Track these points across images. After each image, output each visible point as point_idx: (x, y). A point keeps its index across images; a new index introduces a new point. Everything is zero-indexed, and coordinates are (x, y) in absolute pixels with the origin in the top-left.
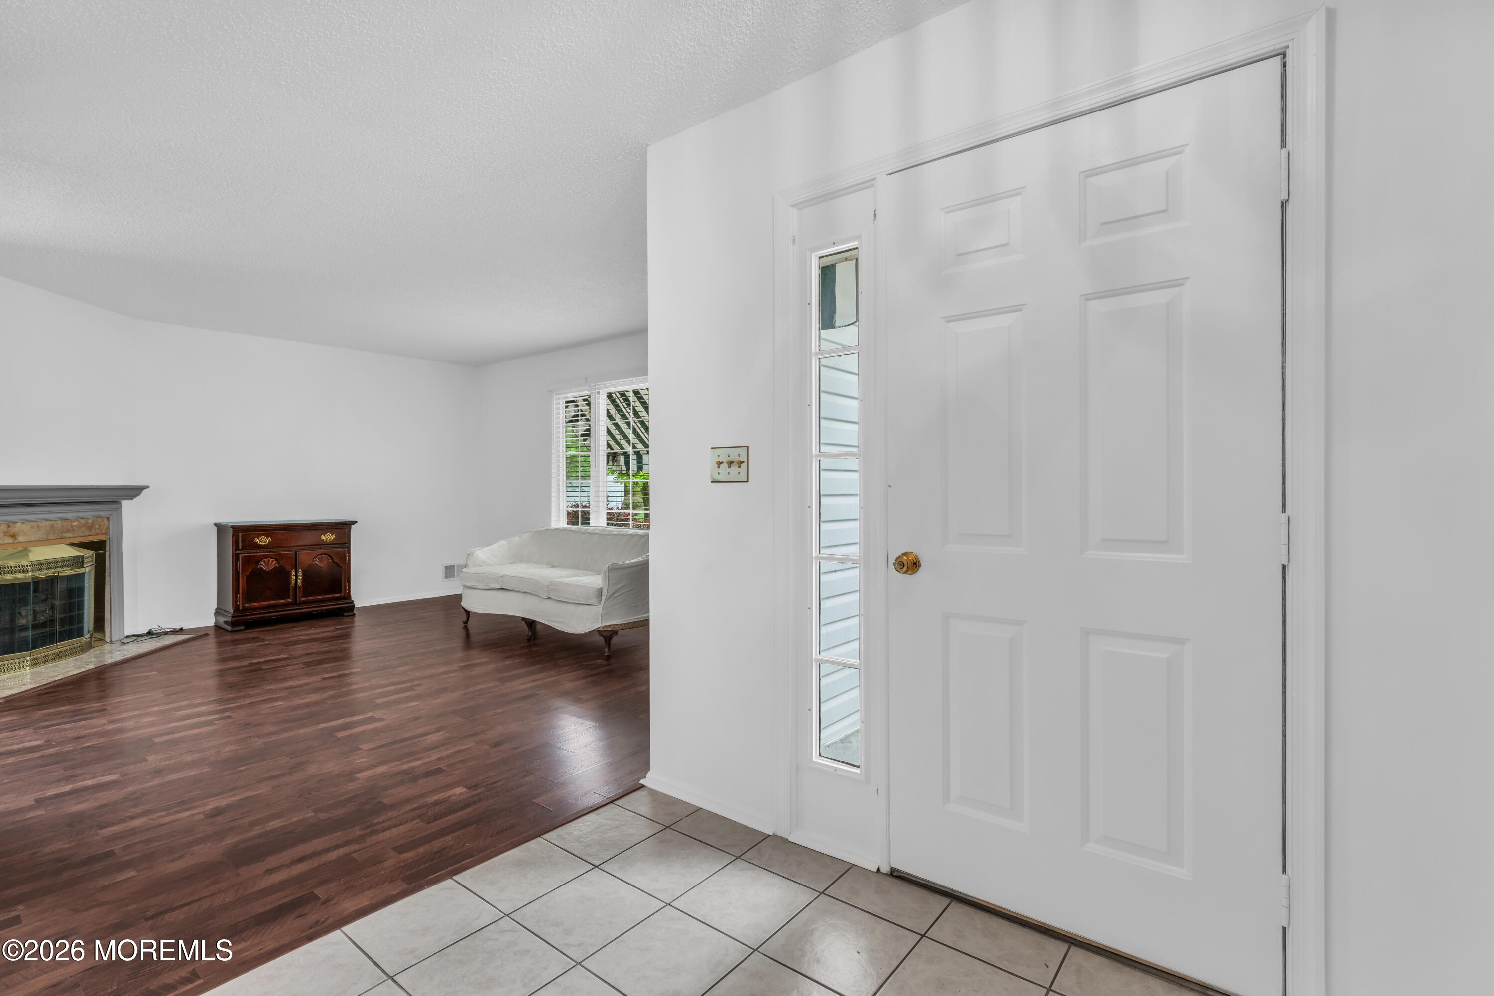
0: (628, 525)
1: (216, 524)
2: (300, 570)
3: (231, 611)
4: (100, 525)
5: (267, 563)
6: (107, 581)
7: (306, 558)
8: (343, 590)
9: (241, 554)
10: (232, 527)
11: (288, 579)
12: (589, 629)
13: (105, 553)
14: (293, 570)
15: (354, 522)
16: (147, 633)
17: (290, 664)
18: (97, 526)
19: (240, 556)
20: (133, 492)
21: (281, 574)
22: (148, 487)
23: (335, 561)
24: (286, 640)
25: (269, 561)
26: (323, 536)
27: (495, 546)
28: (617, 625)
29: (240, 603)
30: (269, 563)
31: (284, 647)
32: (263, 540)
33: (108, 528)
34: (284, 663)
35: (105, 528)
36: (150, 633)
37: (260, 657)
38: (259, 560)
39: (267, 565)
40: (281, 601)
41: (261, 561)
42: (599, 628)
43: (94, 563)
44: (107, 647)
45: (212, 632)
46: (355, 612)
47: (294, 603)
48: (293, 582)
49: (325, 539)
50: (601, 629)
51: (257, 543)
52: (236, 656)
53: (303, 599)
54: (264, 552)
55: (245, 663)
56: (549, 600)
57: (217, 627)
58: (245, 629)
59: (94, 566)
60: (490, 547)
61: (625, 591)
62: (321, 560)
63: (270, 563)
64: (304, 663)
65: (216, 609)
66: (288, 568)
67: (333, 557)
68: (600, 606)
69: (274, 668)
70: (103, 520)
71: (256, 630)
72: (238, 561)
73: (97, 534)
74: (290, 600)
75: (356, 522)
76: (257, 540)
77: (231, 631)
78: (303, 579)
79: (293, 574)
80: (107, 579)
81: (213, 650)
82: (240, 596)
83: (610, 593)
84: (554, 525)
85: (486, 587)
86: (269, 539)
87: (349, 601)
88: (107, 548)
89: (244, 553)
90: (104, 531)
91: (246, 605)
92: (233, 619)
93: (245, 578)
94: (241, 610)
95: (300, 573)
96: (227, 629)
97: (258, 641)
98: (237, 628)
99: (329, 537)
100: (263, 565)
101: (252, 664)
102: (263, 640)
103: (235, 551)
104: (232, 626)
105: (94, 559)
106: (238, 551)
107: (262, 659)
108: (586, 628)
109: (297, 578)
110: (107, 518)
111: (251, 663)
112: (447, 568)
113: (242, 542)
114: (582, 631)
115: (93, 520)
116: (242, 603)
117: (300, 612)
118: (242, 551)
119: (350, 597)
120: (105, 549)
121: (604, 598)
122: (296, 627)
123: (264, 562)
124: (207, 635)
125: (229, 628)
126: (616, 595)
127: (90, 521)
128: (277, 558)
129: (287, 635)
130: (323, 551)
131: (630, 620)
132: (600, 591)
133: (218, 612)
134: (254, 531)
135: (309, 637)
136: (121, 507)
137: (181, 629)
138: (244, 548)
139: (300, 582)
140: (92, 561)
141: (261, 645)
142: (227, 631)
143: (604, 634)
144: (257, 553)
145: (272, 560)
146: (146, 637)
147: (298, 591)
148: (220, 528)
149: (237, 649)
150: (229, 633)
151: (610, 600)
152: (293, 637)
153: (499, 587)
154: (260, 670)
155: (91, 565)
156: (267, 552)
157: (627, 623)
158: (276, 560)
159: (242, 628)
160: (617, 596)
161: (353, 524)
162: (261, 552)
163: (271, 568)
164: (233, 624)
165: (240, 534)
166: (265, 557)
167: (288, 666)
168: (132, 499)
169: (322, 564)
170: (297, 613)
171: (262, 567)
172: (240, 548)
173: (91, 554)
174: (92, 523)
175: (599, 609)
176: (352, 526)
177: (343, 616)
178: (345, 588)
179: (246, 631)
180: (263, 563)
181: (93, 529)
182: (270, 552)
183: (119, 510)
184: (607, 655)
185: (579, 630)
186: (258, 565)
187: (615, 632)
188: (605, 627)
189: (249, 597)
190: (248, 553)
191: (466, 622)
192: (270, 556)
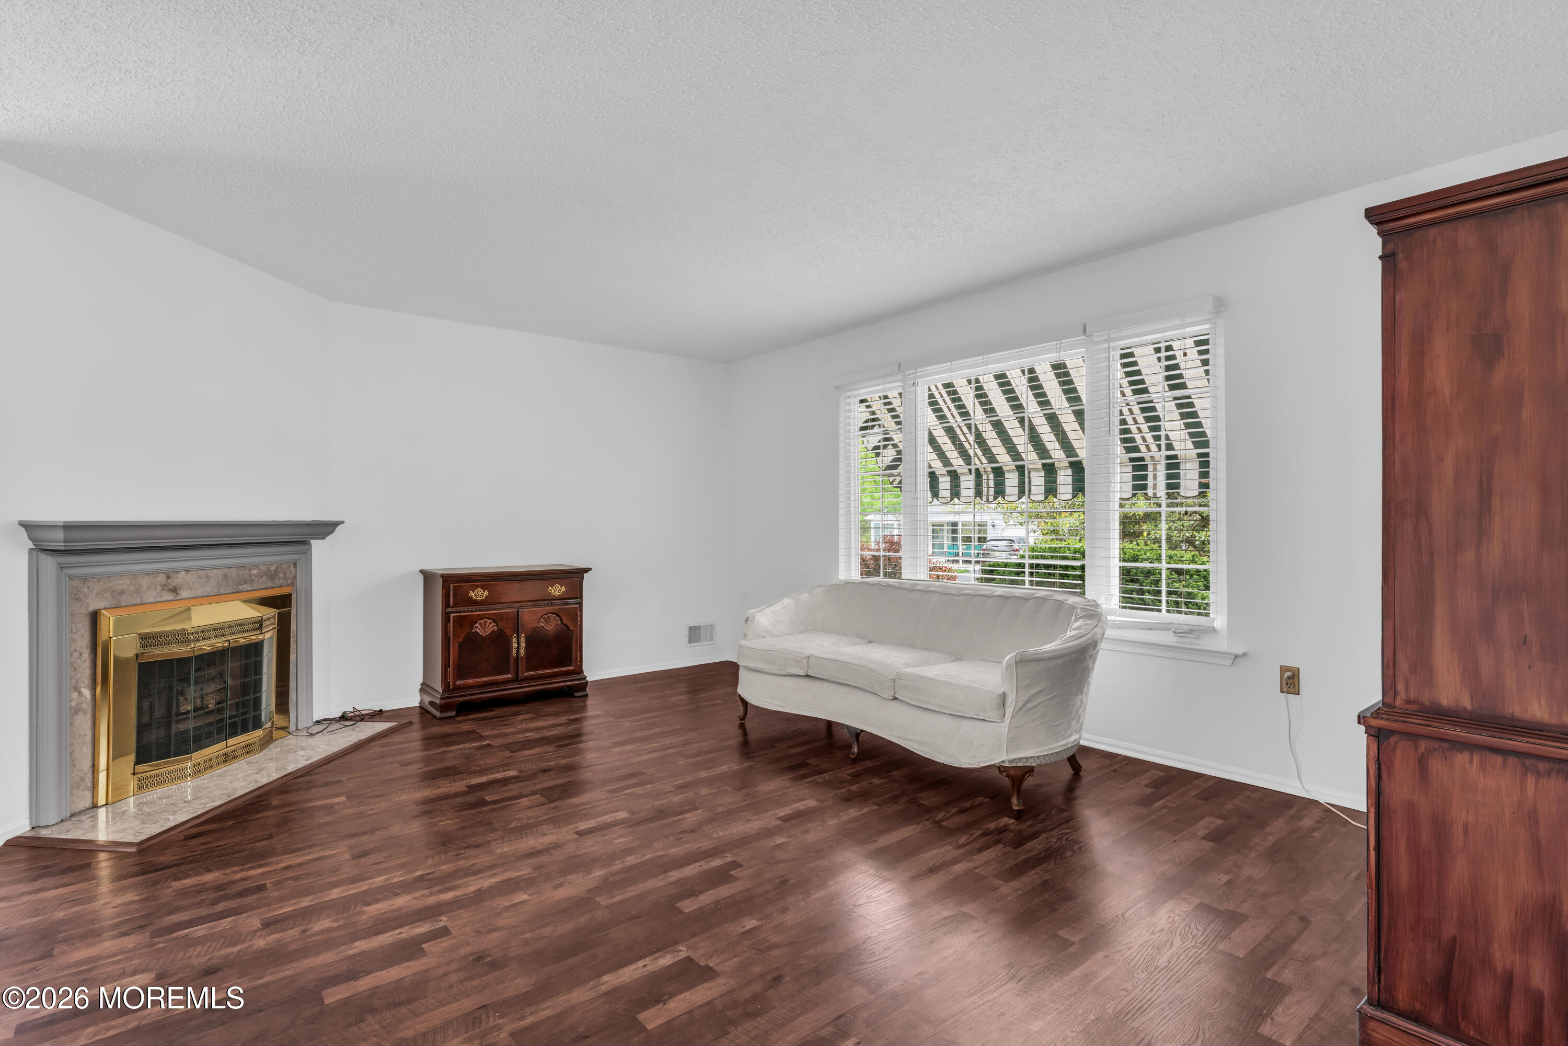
0: (1023, 582)
1: (422, 572)
2: (523, 635)
3: (440, 690)
4: (285, 574)
5: (483, 625)
6: (293, 649)
7: (531, 618)
8: (573, 662)
9: (453, 612)
10: (443, 576)
11: (508, 648)
12: (985, 762)
13: (290, 612)
14: (515, 635)
15: (588, 570)
16: (340, 718)
17: (524, 792)
18: (281, 575)
19: (452, 615)
20: (325, 529)
21: (500, 640)
22: (342, 522)
23: (564, 622)
24: (508, 740)
25: (485, 622)
26: (550, 588)
27: (778, 606)
28: (1032, 757)
29: (451, 680)
30: (485, 625)
31: (507, 754)
32: (479, 594)
33: (295, 577)
34: (513, 789)
35: (291, 577)
36: (343, 717)
37: (481, 772)
38: (473, 621)
39: (484, 627)
40: (500, 677)
41: (476, 622)
42: (1003, 762)
43: (276, 626)
44: (291, 740)
45: (416, 719)
46: (588, 690)
47: (516, 680)
48: (515, 651)
49: (553, 593)
50: (1007, 764)
51: (472, 597)
52: (448, 768)
53: (526, 674)
54: (480, 610)
55: (459, 785)
56: (895, 703)
57: (422, 709)
58: (457, 715)
59: (276, 630)
60: (773, 608)
61: (1043, 700)
62: (547, 621)
63: (487, 625)
64: (543, 792)
65: (421, 685)
66: (508, 631)
67: (562, 617)
68: (1002, 724)
69: (502, 800)
70: (289, 567)
71: (471, 717)
72: (449, 622)
73: (281, 586)
74: (510, 676)
75: (590, 569)
76: (472, 594)
77: (441, 719)
78: (527, 647)
79: (515, 640)
80: (293, 646)
81: (418, 754)
82: (451, 670)
83: (1020, 704)
84: (842, 576)
85: (781, 672)
86: (486, 593)
87: (579, 676)
88: (293, 603)
89: (457, 612)
90: (289, 582)
91: (458, 682)
92: (442, 701)
93: (457, 645)
94: (452, 690)
95: (523, 639)
96: (435, 714)
97: (474, 740)
98: (446, 715)
99: (557, 590)
100: (478, 628)
101: (472, 789)
102: (481, 738)
103: (445, 609)
104: (441, 712)
105: (276, 620)
106: (449, 610)
107: (483, 779)
108: (979, 760)
109: (518, 646)
110: (294, 565)
111: (469, 787)
112: (691, 629)
113: (454, 596)
114: (969, 764)
115: (276, 567)
116: (453, 679)
117: (522, 692)
118: (454, 609)
119: (582, 672)
120: (291, 607)
121: (1009, 711)
122: (518, 713)
123: (480, 624)
124: (411, 723)
125: (437, 714)
126: (1030, 705)
127: (273, 568)
128: (495, 619)
129: (509, 730)
130: (549, 609)
131: (1052, 749)
132: (1003, 697)
133: (425, 688)
134: (469, 581)
135: (538, 736)
136: (310, 549)
137: (381, 711)
138: (455, 605)
139: (522, 651)
140: (274, 623)
141: (480, 748)
142: (435, 717)
143: (1013, 773)
144: (472, 611)
145: (489, 621)
146: (338, 725)
147: (520, 663)
148: (427, 576)
149: (451, 755)
150: (436, 722)
151: (1020, 714)
152: (517, 733)
153: (802, 673)
154: (484, 803)
155: (273, 628)
156: (483, 610)
157: (1047, 755)
158: (494, 621)
159: (453, 713)
160: (1031, 708)
161: (587, 572)
162: (476, 611)
163: (488, 633)
164: (443, 708)
165: (451, 586)
166: (481, 617)
167: (521, 796)
168: (324, 538)
169: (551, 627)
170: (519, 693)
171: (478, 630)
172: (451, 604)
173: (273, 614)
174: (275, 571)
175: (1003, 728)
176: (585, 574)
177: (574, 697)
178: (577, 658)
179: (458, 719)
180: (478, 625)
181: (276, 580)
182: (487, 610)
183: (308, 553)
184: (1017, 811)
185: (964, 761)
186: (472, 628)
187: (1030, 770)
188: (1013, 761)
189: (461, 672)
190: (460, 612)
191: (743, 719)
192: (487, 616)
